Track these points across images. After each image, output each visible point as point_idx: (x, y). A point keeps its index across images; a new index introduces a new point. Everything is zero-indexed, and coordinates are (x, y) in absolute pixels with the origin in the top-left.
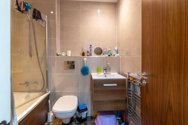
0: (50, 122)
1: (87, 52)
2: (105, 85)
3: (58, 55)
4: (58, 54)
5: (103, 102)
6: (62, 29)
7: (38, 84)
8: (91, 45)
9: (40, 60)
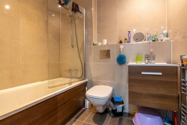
0: (87, 108)
1: (125, 40)
2: (143, 73)
3: (94, 45)
4: (95, 43)
5: (141, 94)
6: (99, 20)
7: (77, 71)
8: (129, 32)
9: (80, 50)
